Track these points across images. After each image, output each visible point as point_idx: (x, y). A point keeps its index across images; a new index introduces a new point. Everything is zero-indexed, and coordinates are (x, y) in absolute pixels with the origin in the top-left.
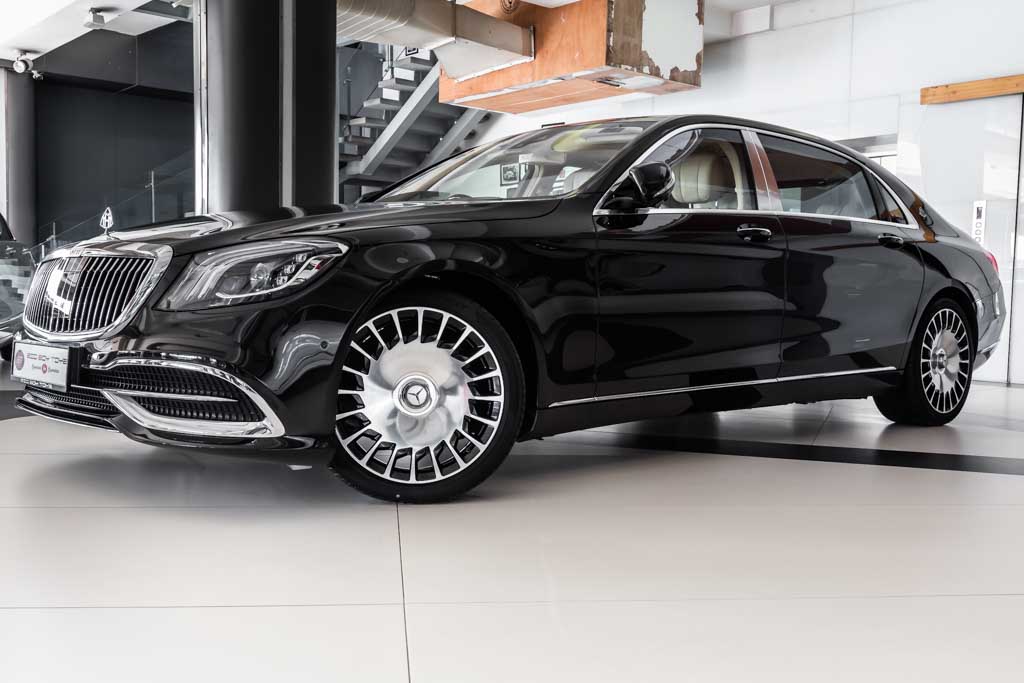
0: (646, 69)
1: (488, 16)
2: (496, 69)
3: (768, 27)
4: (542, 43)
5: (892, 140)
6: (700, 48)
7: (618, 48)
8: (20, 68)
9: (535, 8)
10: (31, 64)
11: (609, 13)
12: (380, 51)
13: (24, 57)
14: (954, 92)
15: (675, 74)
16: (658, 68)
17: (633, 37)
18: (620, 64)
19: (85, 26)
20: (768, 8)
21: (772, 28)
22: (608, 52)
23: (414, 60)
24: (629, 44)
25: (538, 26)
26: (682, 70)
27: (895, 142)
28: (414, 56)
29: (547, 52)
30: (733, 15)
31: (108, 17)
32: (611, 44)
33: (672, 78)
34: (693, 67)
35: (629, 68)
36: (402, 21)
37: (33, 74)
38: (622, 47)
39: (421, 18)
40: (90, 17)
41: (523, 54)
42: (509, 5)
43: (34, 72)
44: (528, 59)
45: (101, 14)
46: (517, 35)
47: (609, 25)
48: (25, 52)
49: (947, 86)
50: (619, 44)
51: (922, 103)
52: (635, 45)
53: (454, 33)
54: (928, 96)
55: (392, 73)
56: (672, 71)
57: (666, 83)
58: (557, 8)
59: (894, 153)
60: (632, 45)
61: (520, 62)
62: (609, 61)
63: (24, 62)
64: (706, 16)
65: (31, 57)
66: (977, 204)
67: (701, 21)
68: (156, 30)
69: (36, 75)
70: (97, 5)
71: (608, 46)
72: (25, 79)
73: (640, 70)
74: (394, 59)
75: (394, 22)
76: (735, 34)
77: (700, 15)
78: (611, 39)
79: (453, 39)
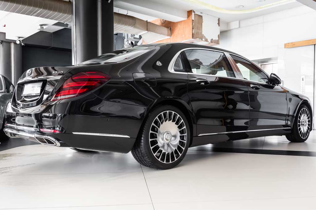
0: (204, 39)
1: (157, 25)
2: (159, 40)
3: (238, 27)
4: (173, 32)
5: (276, 59)
6: (219, 33)
7: (195, 33)
8: (18, 42)
9: (170, 22)
10: (21, 41)
11: (193, 23)
12: (124, 36)
13: (19, 39)
14: (294, 45)
15: (212, 41)
16: (207, 39)
17: (200, 30)
18: (196, 38)
19: (38, 30)
20: (238, 21)
21: (239, 27)
22: (193, 34)
23: (134, 38)
24: (198, 32)
25: (171, 28)
26: (214, 39)
27: (277, 59)
28: (134, 37)
29: (174, 35)
30: (228, 24)
31: (45, 27)
32: (193, 32)
33: (211, 42)
34: (217, 39)
35: (199, 39)
36: (132, 27)
37: (22, 44)
38: (197, 33)
39: (137, 26)
40: (39, 27)
41: (168, 36)
42: (163, 22)
43: (22, 43)
44: (169, 37)
45: (43, 26)
46: (165, 30)
47: (193, 27)
48: (19, 38)
49: (292, 43)
50: (196, 32)
51: (285, 48)
52: (200, 33)
53: (147, 30)
54: (287, 46)
55: (128, 42)
56: (211, 40)
57: (209, 43)
58: (177, 22)
59: (277, 62)
60: (199, 32)
61: (166, 38)
62: (193, 37)
63: (19, 40)
64: (220, 24)
65: (21, 39)
66: (302, 77)
67: (219, 25)
68: (58, 31)
69: (23, 44)
70: (41, 24)
71: (193, 33)
72: (20, 45)
73: (202, 40)
74: (128, 38)
75: (130, 27)
76: (228, 29)
77: (219, 24)
78: (193, 31)
79: (147, 32)
